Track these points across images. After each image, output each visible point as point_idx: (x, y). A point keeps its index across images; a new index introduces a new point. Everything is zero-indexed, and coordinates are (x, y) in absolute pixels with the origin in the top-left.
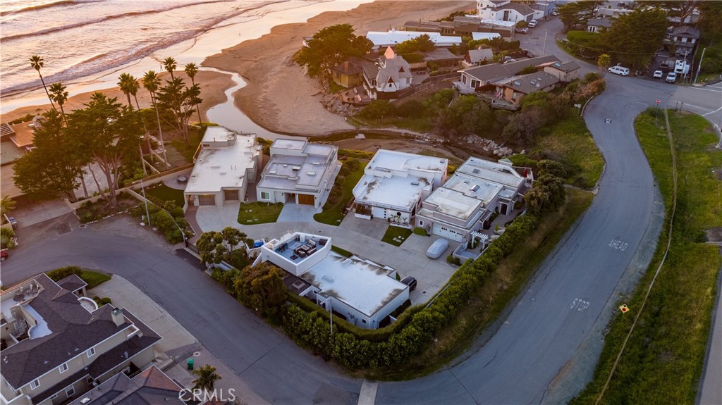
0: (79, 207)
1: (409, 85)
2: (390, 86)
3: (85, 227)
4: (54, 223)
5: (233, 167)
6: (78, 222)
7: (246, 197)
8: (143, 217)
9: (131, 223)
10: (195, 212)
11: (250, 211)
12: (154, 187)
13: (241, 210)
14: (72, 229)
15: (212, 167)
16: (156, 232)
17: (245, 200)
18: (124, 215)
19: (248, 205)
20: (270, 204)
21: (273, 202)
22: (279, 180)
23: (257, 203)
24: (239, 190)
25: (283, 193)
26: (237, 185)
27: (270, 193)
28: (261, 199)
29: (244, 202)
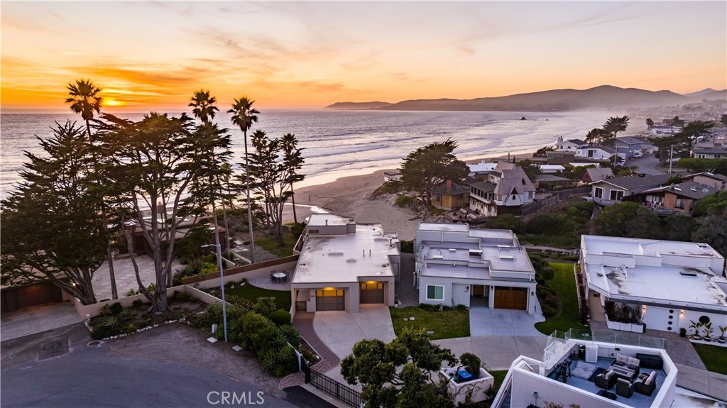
0: (96, 313)
1: (531, 201)
2: (514, 198)
3: (99, 346)
4: (42, 340)
5: (367, 253)
6: (89, 338)
7: (396, 298)
8: (214, 327)
9: (191, 338)
10: (310, 321)
11: (412, 319)
12: (233, 287)
13: (393, 317)
14: (71, 349)
15: (331, 254)
16: (238, 354)
17: (396, 303)
18: (178, 326)
19: (403, 310)
20: (443, 307)
21: (450, 305)
22: (454, 268)
23: (420, 307)
24: (387, 282)
25: (468, 288)
26: (384, 275)
27: (444, 287)
28: (426, 298)
29: (396, 305)
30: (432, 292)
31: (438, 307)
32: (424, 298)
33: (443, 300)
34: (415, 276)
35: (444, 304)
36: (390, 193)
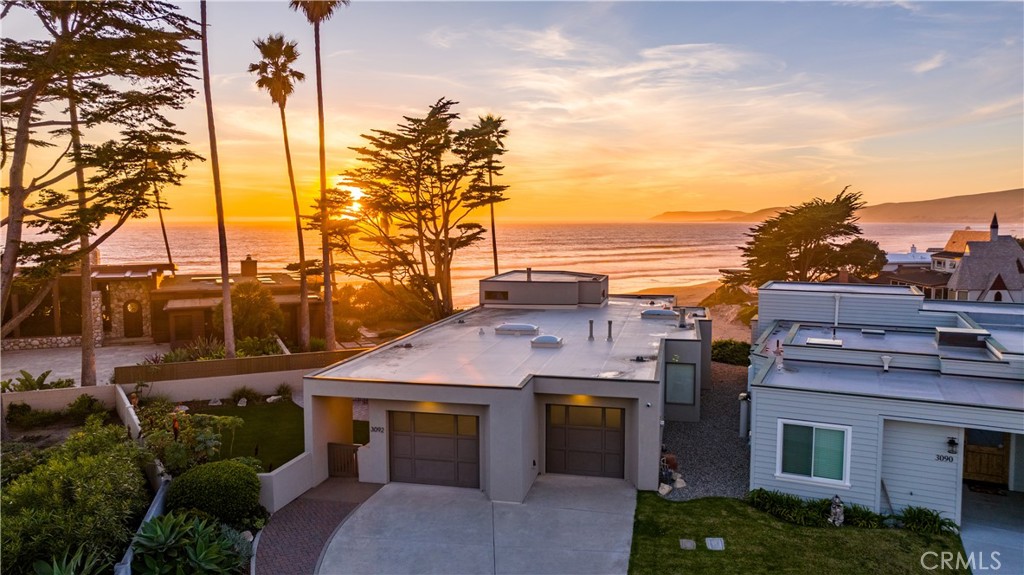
2: (998, 298)
11: (715, 543)
12: (243, 404)
17: (665, 478)
19: (688, 507)
20: (846, 511)
21: (873, 504)
22: (886, 375)
23: (752, 503)
24: (633, 401)
25: (952, 443)
26: (627, 377)
27: (849, 431)
28: (778, 473)
29: (665, 489)
30: (799, 449)
31: (824, 507)
32: (768, 471)
33: (846, 482)
34: (744, 405)
35: (849, 500)
36: (727, 304)
